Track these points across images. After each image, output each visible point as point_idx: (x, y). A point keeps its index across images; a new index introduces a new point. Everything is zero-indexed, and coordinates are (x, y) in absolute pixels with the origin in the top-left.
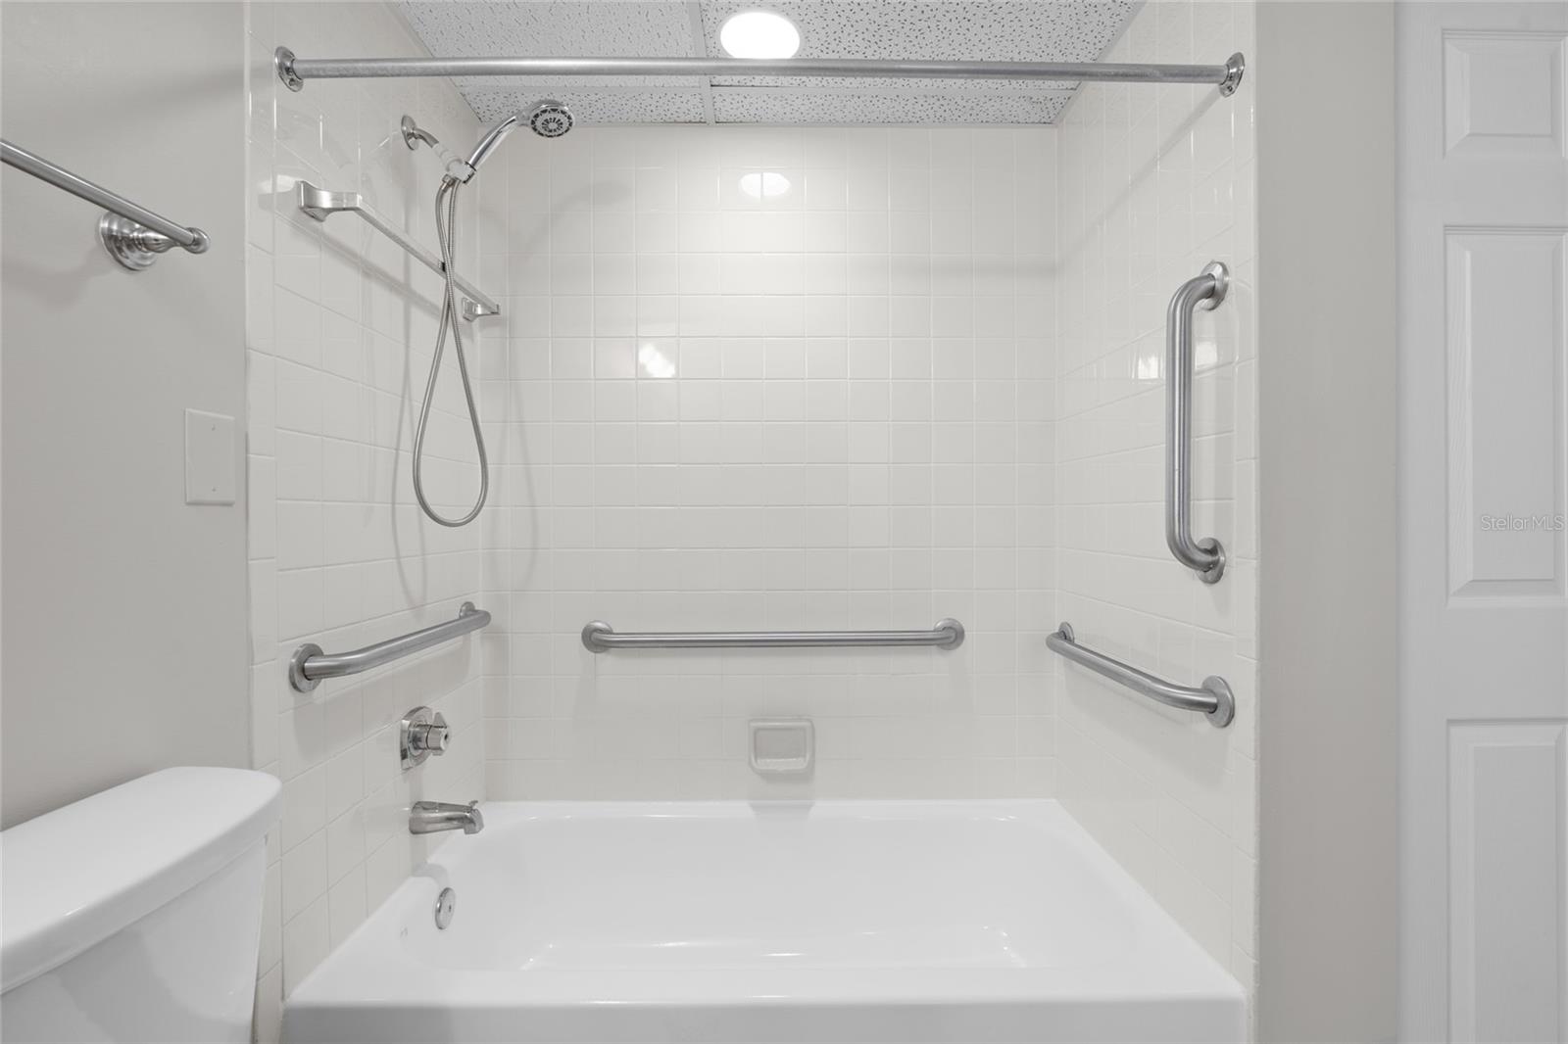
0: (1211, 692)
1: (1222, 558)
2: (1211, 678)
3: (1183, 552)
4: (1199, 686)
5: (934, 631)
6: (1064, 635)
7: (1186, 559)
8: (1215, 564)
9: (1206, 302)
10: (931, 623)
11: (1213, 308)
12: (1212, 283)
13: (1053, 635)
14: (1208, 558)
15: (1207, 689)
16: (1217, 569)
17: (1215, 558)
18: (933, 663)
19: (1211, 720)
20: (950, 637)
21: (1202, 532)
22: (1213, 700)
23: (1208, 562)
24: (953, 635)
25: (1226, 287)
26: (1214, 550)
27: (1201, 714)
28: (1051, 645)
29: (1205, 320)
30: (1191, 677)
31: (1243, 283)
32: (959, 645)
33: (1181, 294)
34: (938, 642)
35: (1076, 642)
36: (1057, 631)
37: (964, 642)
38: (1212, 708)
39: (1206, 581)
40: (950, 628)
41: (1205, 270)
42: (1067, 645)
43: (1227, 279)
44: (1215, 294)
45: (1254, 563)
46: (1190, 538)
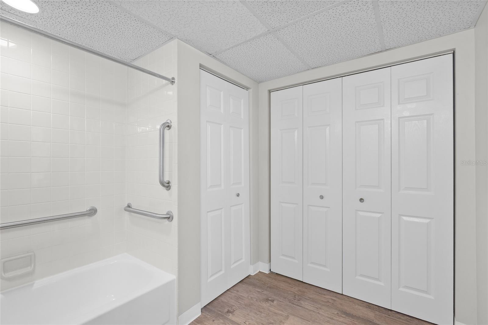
0: (169, 215)
1: (171, 185)
2: (168, 211)
3: (162, 184)
4: (166, 214)
5: (86, 211)
6: (129, 206)
7: (163, 185)
8: (169, 186)
9: (167, 128)
10: (85, 209)
11: (169, 130)
12: (168, 124)
13: (126, 207)
14: (168, 185)
15: (167, 214)
16: (170, 187)
17: (169, 185)
18: (87, 221)
19: (168, 220)
20: (93, 212)
21: (166, 179)
22: (169, 216)
23: (167, 186)
24: (94, 211)
25: (171, 126)
26: (168, 183)
27: (166, 220)
28: (125, 210)
29: (167, 132)
30: (163, 212)
31: (174, 125)
32: (95, 214)
33: (163, 125)
34: (88, 215)
35: (133, 208)
36: (126, 206)
37: (97, 213)
38: (169, 218)
39: (167, 190)
40: (92, 209)
41: (167, 121)
42: (131, 209)
43: (171, 124)
44: (169, 127)
45: (177, 186)
46: (164, 181)
